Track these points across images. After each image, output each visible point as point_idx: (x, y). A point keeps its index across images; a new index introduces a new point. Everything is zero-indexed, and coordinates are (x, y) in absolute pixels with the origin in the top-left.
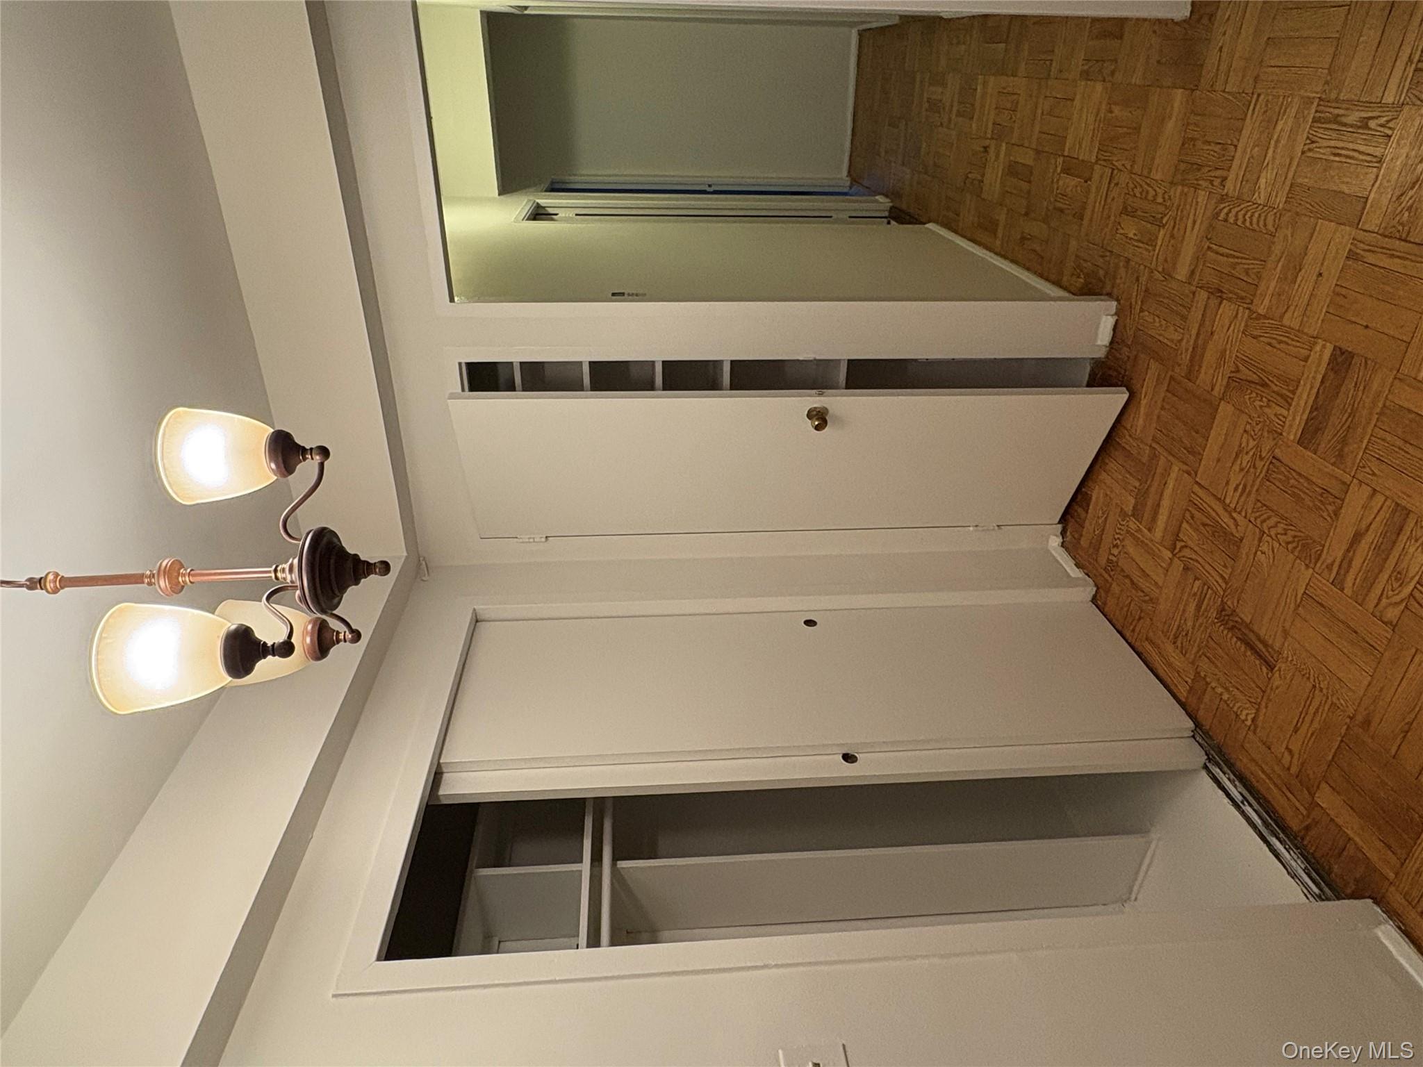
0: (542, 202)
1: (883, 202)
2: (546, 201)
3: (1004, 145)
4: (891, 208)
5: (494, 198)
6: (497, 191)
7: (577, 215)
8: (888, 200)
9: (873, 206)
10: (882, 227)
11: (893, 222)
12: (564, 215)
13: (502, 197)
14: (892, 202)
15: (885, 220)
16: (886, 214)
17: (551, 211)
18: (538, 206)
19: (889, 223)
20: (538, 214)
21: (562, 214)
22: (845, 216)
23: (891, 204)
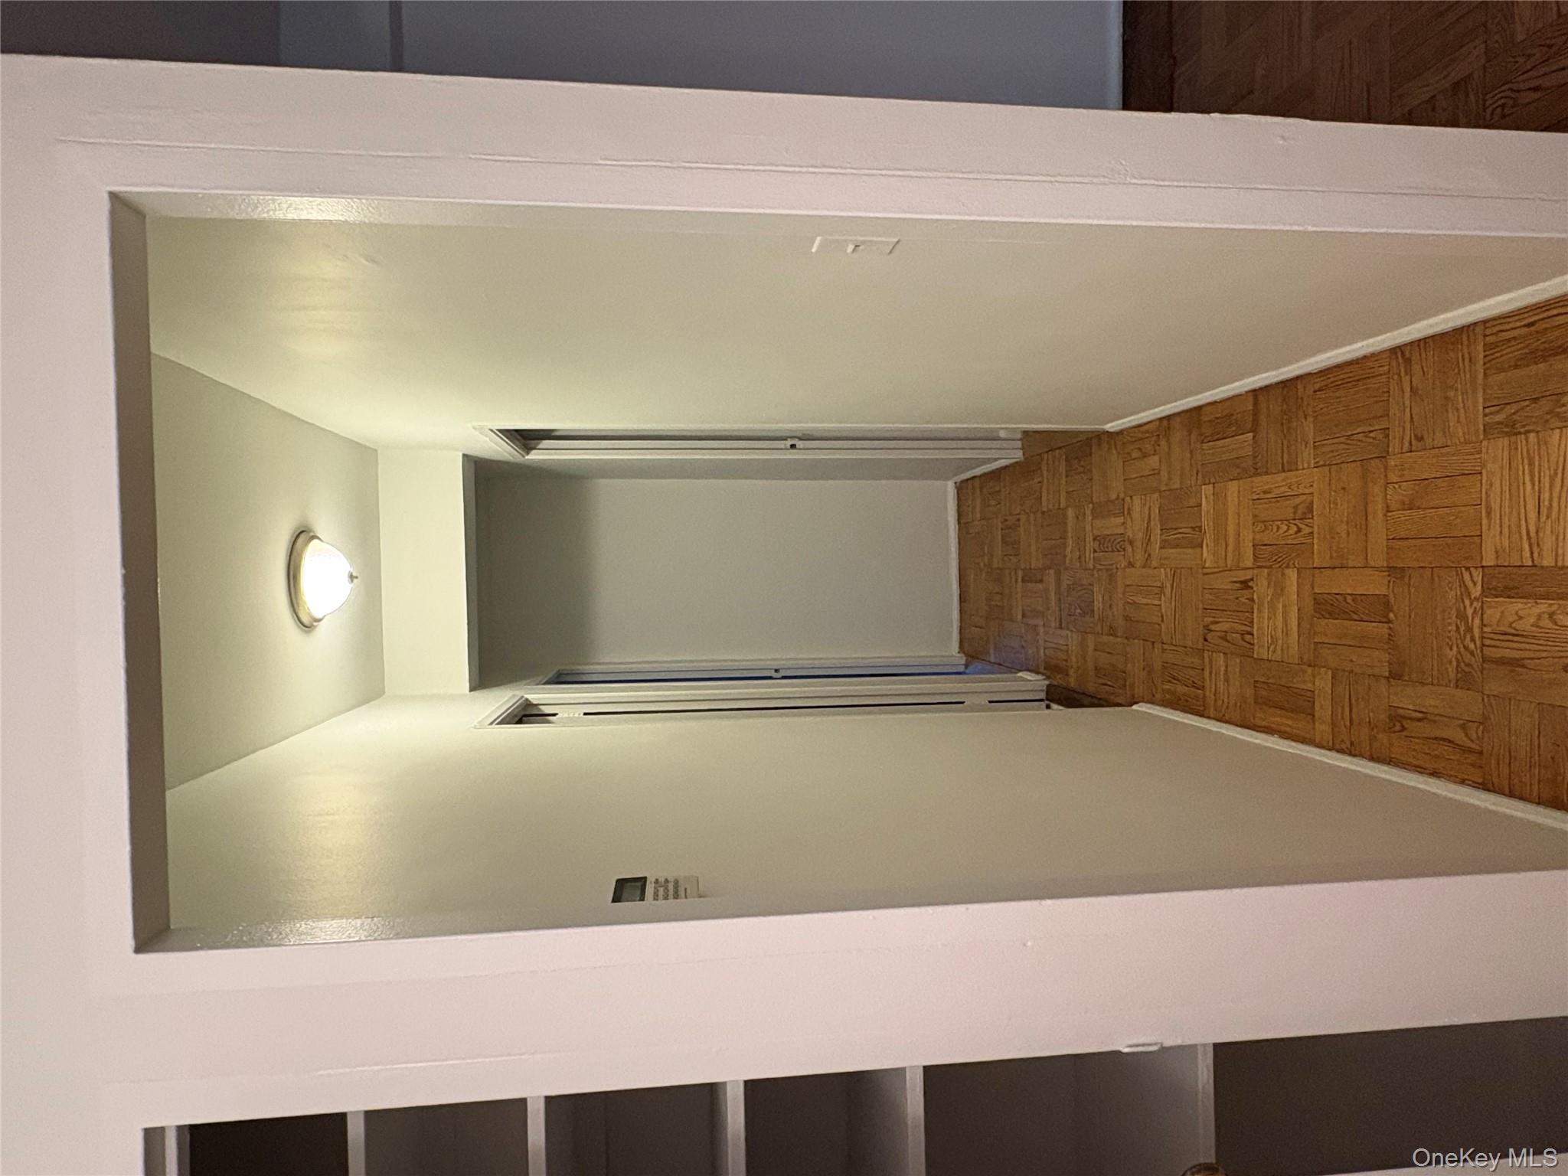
0: (534, 698)
1: (1033, 682)
2: (540, 696)
3: (1292, 574)
4: (1049, 686)
5: (465, 695)
6: (467, 685)
7: (585, 714)
8: (1040, 677)
9: (1016, 686)
10: (1039, 712)
11: (1054, 706)
12: (566, 715)
13: (475, 693)
14: (1048, 678)
15: (1044, 704)
16: (1043, 695)
17: (547, 710)
18: (528, 704)
19: (1048, 707)
20: (525, 714)
21: (563, 713)
22: (983, 700)
23: (1047, 682)
